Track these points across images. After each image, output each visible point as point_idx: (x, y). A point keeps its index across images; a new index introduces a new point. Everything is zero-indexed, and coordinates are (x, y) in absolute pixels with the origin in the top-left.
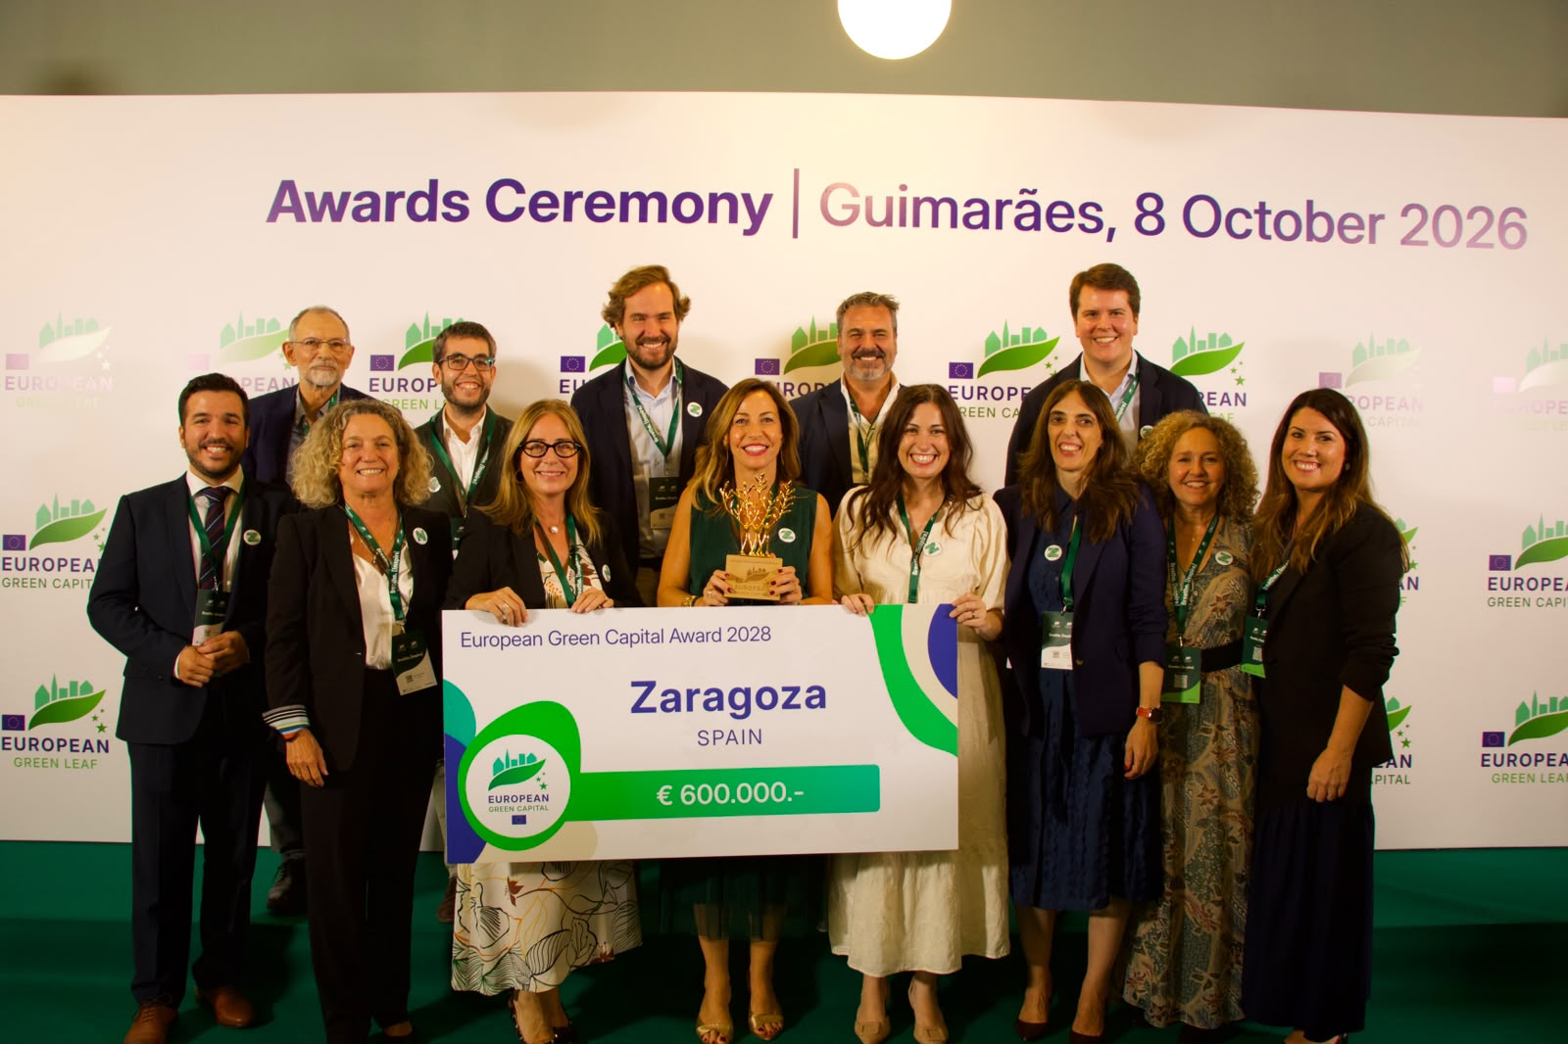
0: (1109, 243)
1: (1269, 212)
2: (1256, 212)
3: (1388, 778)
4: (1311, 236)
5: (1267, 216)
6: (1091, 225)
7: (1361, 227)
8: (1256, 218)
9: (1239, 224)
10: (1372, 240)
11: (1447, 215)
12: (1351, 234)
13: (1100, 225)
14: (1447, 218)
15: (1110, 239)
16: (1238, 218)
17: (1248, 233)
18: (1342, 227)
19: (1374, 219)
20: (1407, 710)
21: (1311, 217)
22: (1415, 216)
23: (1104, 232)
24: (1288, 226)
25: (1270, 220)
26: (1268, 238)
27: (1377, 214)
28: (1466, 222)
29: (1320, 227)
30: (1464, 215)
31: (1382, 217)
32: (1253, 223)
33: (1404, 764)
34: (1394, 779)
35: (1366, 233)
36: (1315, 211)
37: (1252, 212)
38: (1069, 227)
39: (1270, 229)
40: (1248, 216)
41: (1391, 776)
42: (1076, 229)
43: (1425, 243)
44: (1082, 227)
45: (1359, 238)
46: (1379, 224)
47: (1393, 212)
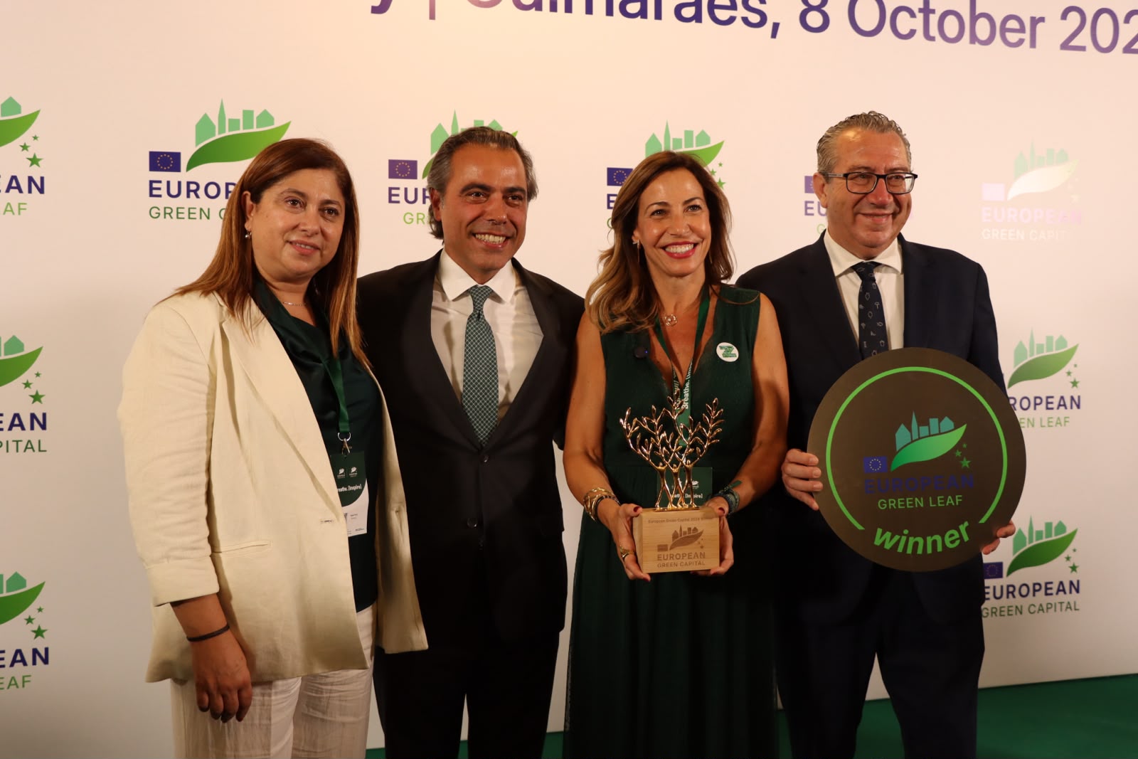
0: (773, 39)
1: (933, 11)
2: (920, 10)
3: (1058, 606)
4: (974, 39)
5: (931, 16)
6: (755, 18)
7: (1022, 30)
8: (920, 16)
9: (904, 23)
10: (1033, 44)
11: (1105, 18)
12: (1013, 37)
13: (764, 18)
14: (1105, 22)
15: (774, 35)
16: (903, 16)
17: (912, 33)
18: (1004, 30)
19: (1035, 21)
20: (1074, 533)
21: (974, 18)
22: (1074, 18)
23: (768, 27)
24: (951, 26)
25: (934, 19)
26: (932, 39)
27: (1037, 17)
28: (1122, 26)
29: (983, 28)
30: (1121, 19)
31: (1042, 19)
32: (918, 23)
33: (1073, 590)
34: (1064, 606)
35: (1026, 36)
36: (978, 11)
37: (916, 11)
38: (732, 20)
39: (934, 31)
40: (913, 15)
41: (1061, 603)
42: (739, 22)
43: (1083, 48)
44: (745, 20)
45: (1021, 42)
46: (1040, 26)
47: (1053, 15)
